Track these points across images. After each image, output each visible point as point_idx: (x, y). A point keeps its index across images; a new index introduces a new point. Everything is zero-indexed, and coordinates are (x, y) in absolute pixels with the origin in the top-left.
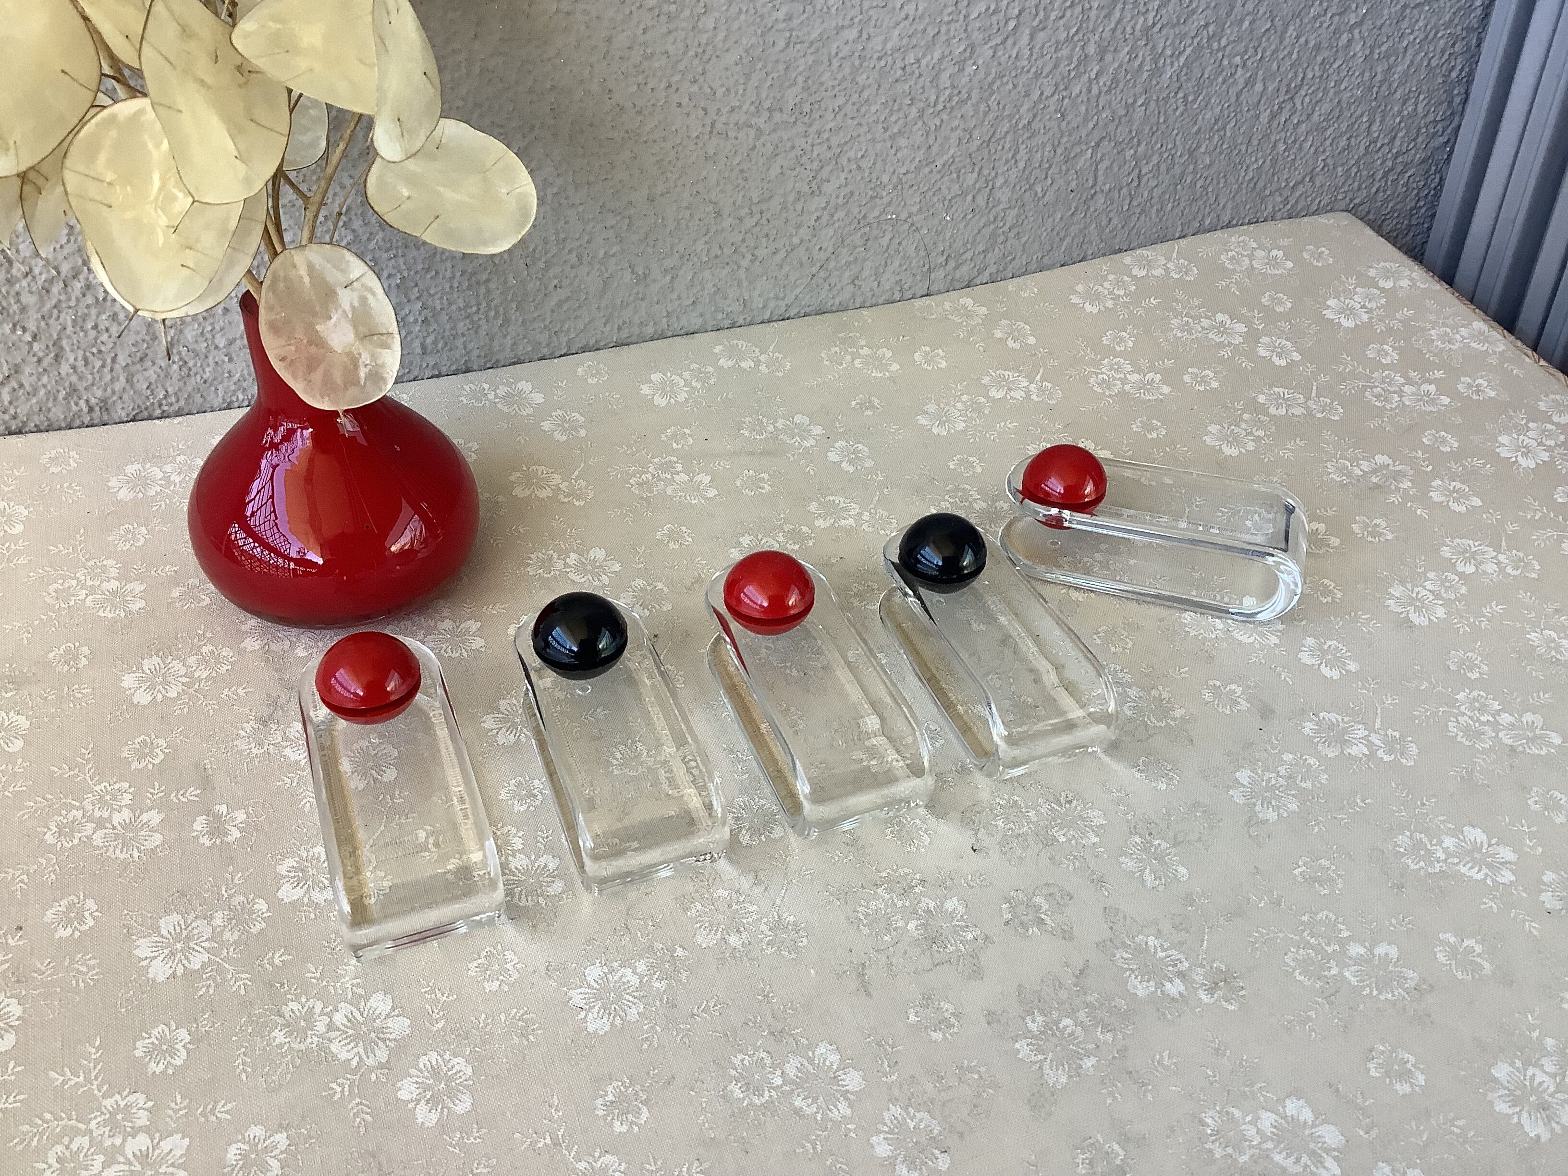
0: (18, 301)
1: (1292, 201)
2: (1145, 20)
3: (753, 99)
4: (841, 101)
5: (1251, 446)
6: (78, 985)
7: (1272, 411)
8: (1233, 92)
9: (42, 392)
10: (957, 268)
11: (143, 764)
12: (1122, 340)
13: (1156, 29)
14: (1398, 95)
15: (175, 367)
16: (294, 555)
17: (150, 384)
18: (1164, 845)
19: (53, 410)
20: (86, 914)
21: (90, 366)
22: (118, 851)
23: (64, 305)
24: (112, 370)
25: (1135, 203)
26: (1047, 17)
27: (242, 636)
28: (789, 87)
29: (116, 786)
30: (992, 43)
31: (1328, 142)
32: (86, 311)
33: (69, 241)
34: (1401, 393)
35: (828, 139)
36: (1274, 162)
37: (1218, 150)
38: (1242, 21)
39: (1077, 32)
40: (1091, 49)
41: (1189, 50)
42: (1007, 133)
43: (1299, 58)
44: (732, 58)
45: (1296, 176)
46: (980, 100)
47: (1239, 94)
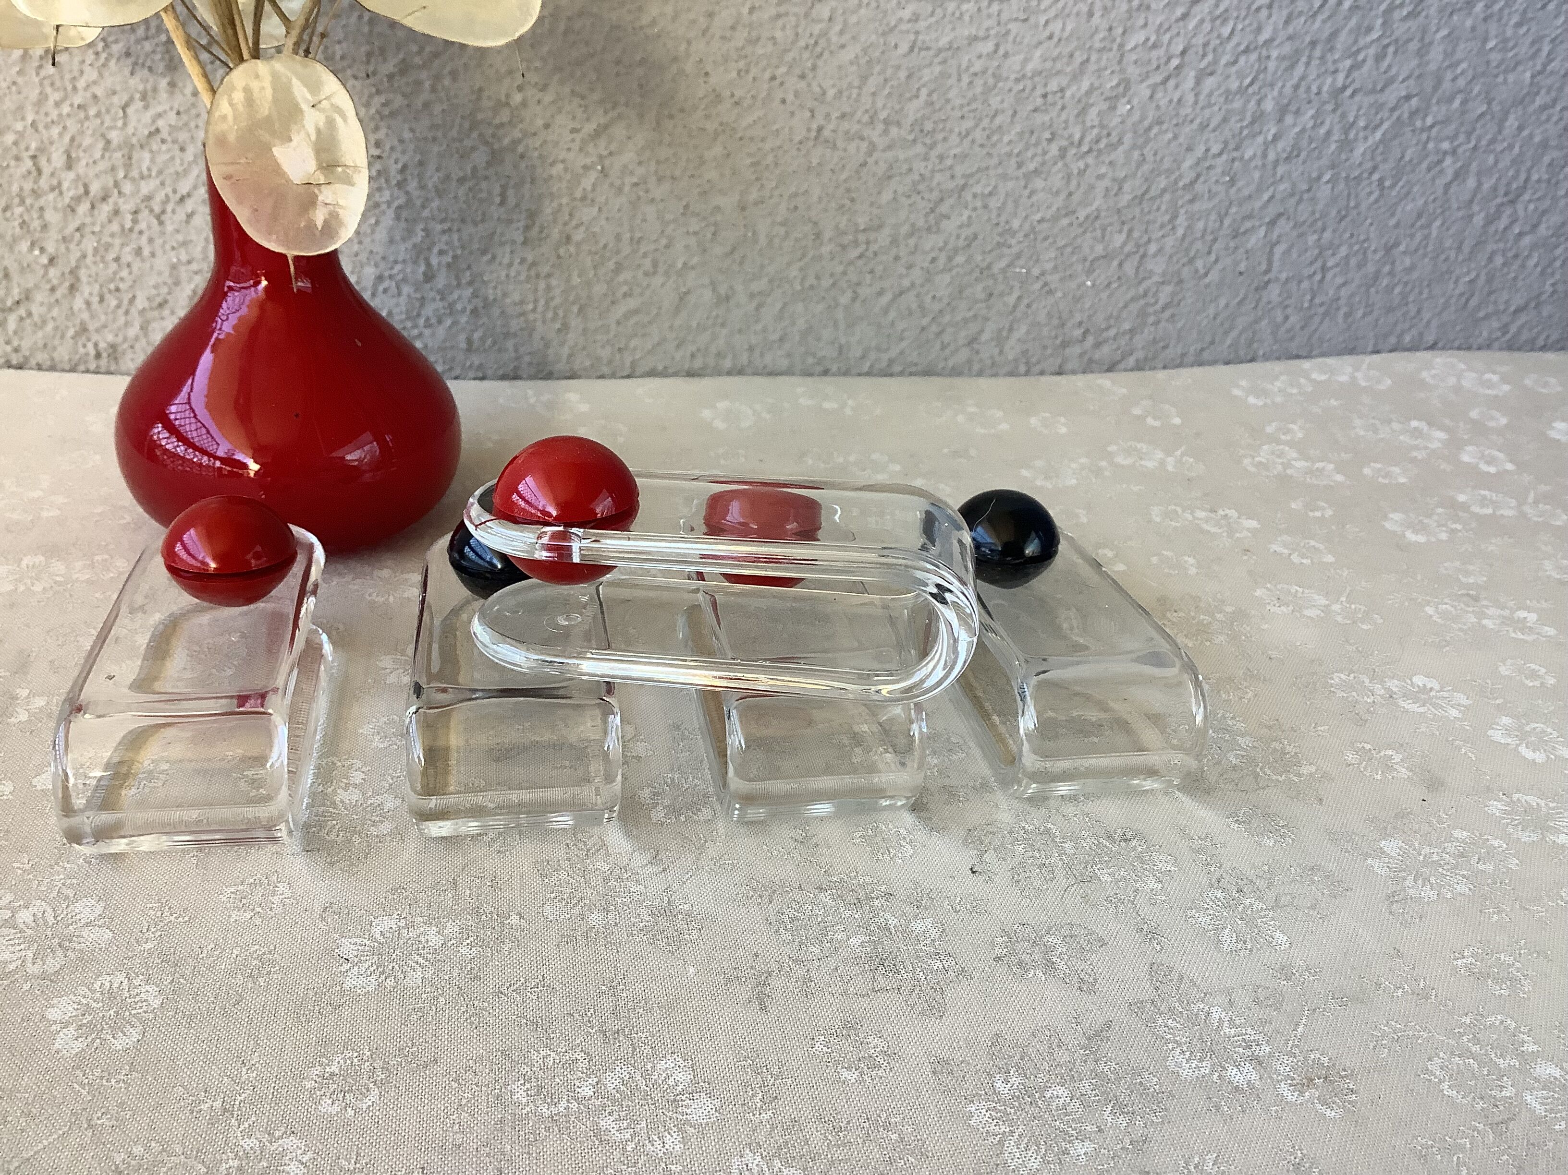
0: (41, 217)
1: (1513, 329)
2: (1334, 80)
3: (868, 107)
4: (969, 124)
5: (1443, 536)
7: (1476, 509)
8: (1441, 182)
10: (1098, 345)
12: (1290, 431)
13: (1349, 92)
18: (1258, 905)
19: (59, 349)
21: (105, 304)
23: (88, 230)
24: (127, 313)
25: (1317, 301)
26: (1215, 62)
28: (910, 99)
30: (1151, 81)
31: (1558, 263)
32: (109, 240)
33: (103, 157)
35: (951, 168)
36: (1490, 280)
37: (1421, 252)
38: (1450, 100)
39: (1251, 84)
40: (1269, 106)
41: (1386, 125)
42: (1164, 191)
43: (1521, 154)
44: (847, 55)
45: (1518, 301)
46: (1134, 147)
47: (1448, 186)
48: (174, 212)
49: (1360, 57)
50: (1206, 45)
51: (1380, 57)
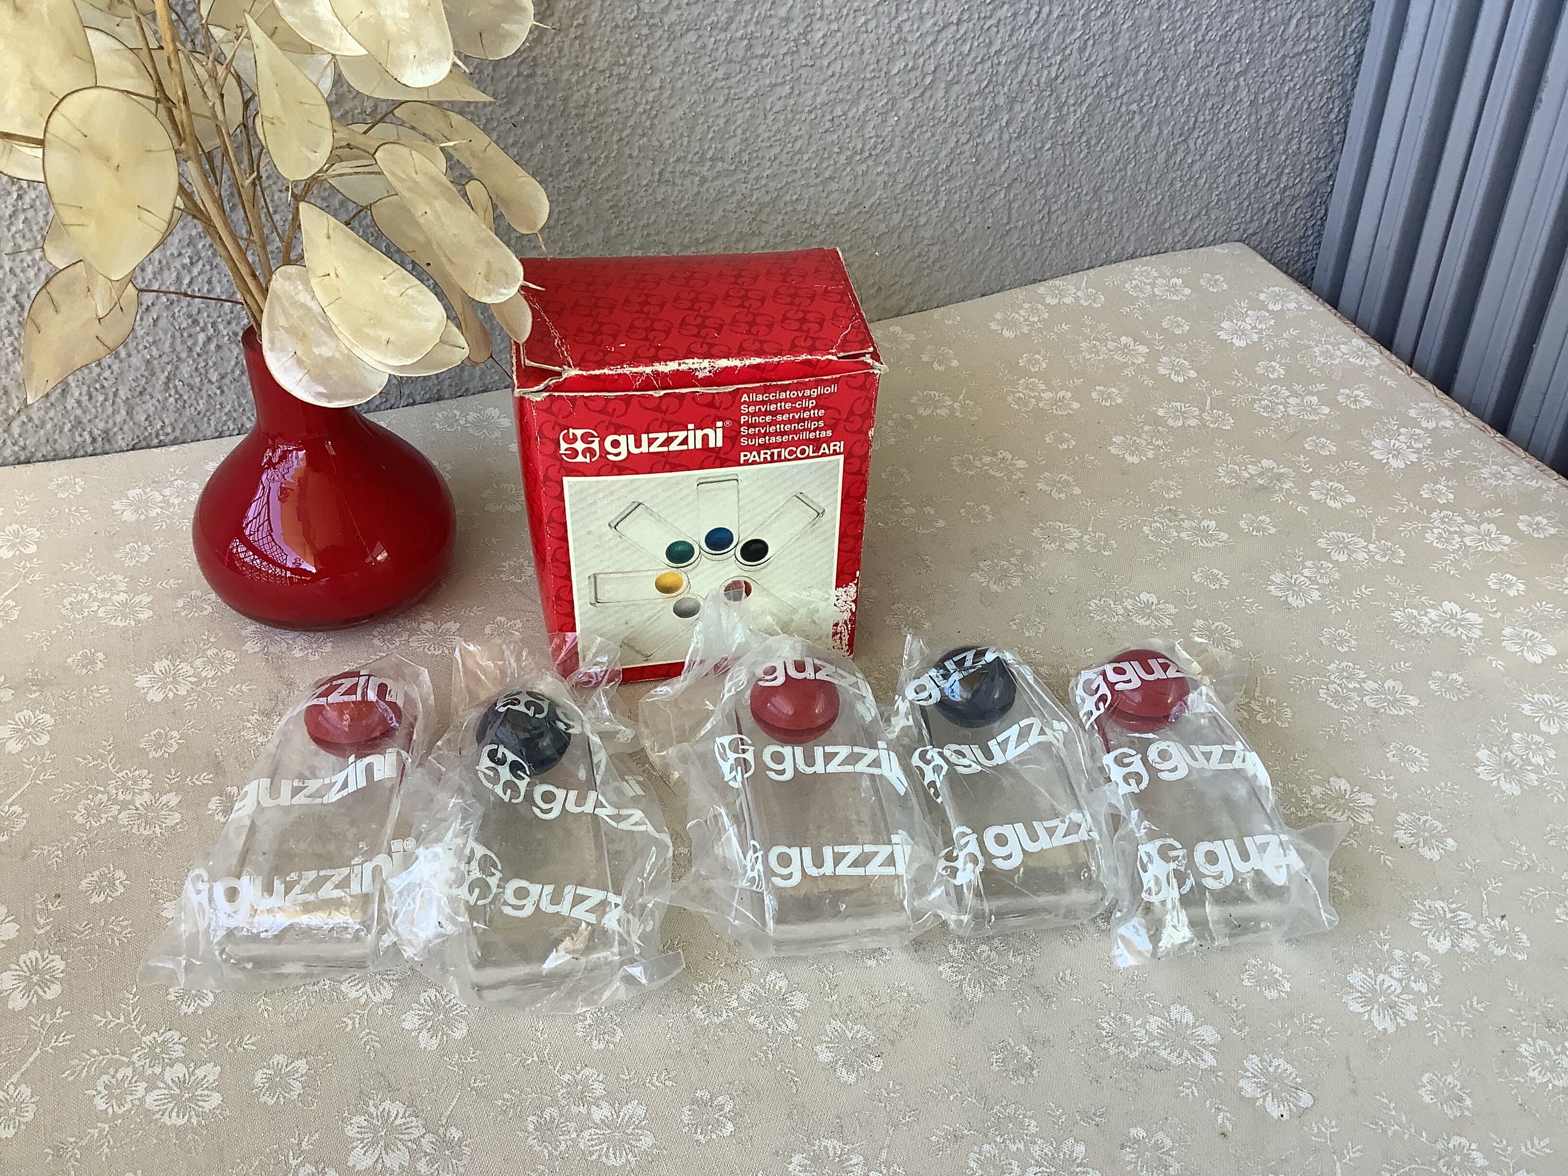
1: (1190, 233)
2: (1049, 73)
3: (697, 150)
4: (776, 150)
5: (1150, 454)
6: (113, 942)
7: (1170, 422)
8: (1132, 135)
9: (49, 426)
10: (888, 298)
11: (160, 753)
12: (1037, 362)
13: (1060, 80)
14: (1282, 136)
15: (172, 400)
16: (290, 565)
17: (149, 416)
19: (59, 441)
20: (117, 882)
21: (94, 401)
22: (142, 829)
24: (113, 404)
25: (1046, 237)
26: (960, 72)
27: (243, 641)
28: (730, 138)
29: (137, 773)
30: (911, 97)
31: (1221, 179)
34: (1286, 405)
35: (765, 185)
36: (1172, 198)
37: (1120, 188)
38: (1137, 72)
39: (986, 87)
40: (1001, 100)
41: (1089, 100)
42: (927, 177)
43: (1190, 104)
44: (678, 113)
45: (1193, 210)
46: (903, 147)
47: (1137, 137)
48: (142, 319)
49: (1068, 52)
50: (950, 62)
51: (1082, 50)
